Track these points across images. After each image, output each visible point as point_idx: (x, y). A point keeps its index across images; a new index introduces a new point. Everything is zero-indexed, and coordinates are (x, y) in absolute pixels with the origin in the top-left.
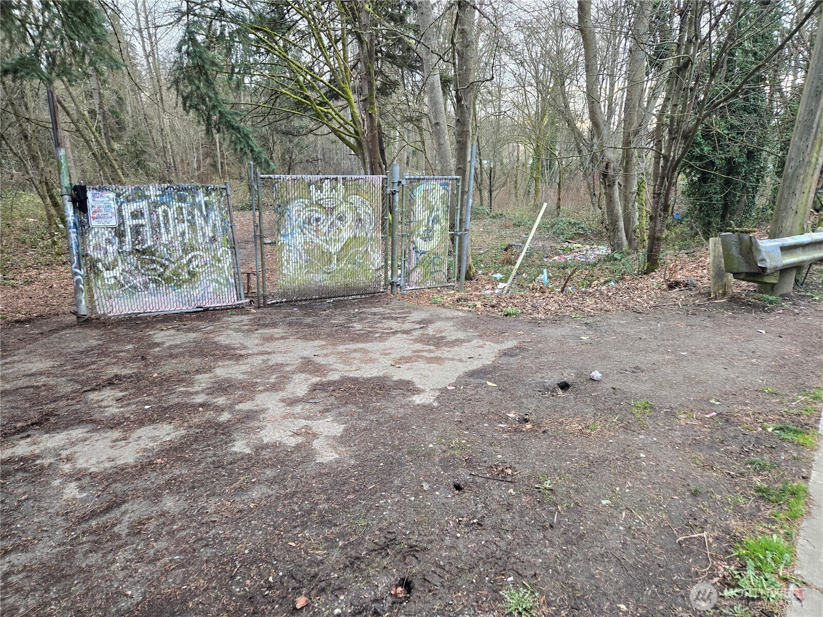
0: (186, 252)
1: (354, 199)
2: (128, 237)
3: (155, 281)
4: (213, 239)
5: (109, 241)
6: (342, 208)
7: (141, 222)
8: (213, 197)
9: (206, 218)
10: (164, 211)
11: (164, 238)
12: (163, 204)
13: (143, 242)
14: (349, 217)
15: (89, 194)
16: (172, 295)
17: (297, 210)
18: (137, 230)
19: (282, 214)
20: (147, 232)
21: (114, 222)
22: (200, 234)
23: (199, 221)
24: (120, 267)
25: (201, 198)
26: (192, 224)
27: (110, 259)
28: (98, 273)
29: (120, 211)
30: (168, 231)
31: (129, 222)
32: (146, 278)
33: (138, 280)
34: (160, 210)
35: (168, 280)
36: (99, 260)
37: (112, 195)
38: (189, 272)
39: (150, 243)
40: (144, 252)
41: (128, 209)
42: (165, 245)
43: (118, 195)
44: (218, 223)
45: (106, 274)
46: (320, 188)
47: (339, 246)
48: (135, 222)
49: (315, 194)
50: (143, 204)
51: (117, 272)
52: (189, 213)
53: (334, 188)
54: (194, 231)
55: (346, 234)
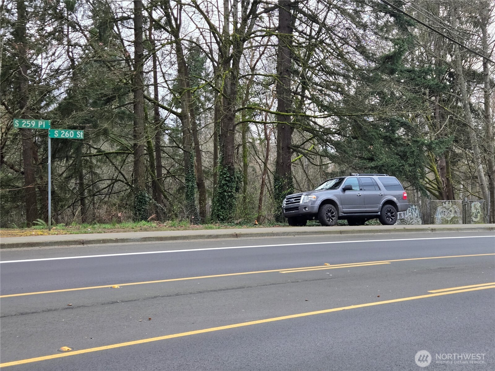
0: (411, 220)
1: (455, 206)
4: (417, 217)
6: (451, 209)
8: (417, 207)
9: (415, 212)
11: (406, 216)
13: (402, 217)
14: (453, 211)
17: (439, 209)
19: (436, 210)
23: (414, 212)
25: (414, 207)
26: (412, 213)
39: (403, 217)
40: (402, 219)
42: (406, 218)
44: (418, 213)
46: (445, 203)
47: (450, 219)
49: (444, 205)
52: (411, 211)
53: (449, 203)
54: (413, 215)
55: (452, 216)
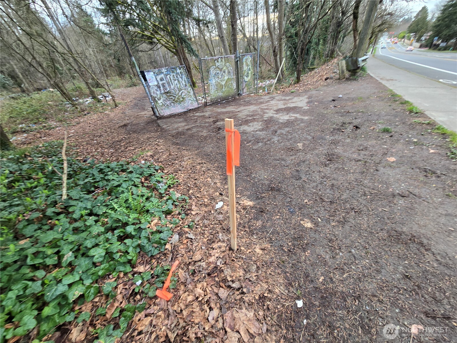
0: (179, 91)
1: (227, 64)
2: (162, 88)
3: (173, 103)
4: (186, 86)
5: (157, 90)
7: (164, 82)
8: (182, 70)
9: (182, 78)
10: (170, 77)
11: (172, 87)
12: (168, 74)
13: (166, 89)
14: (226, 71)
15: (146, 74)
16: (179, 107)
17: (212, 71)
18: (163, 85)
19: (208, 72)
20: (167, 85)
21: (156, 83)
22: (181, 84)
23: (180, 79)
24: (162, 99)
26: (179, 81)
27: (159, 96)
28: (157, 102)
29: (156, 79)
30: (172, 84)
31: (161, 83)
32: (170, 102)
33: (168, 103)
34: (168, 77)
35: (176, 102)
36: (156, 97)
37: (152, 73)
38: (182, 98)
39: (168, 89)
40: (167, 93)
41: (159, 78)
42: (173, 89)
43: (154, 73)
44: (186, 79)
45: (159, 102)
46: (218, 61)
47: (225, 82)
48: (162, 82)
49: (217, 64)
50: (162, 75)
51: (161, 101)
52: (177, 77)
53: (222, 61)
55: (226, 78)
